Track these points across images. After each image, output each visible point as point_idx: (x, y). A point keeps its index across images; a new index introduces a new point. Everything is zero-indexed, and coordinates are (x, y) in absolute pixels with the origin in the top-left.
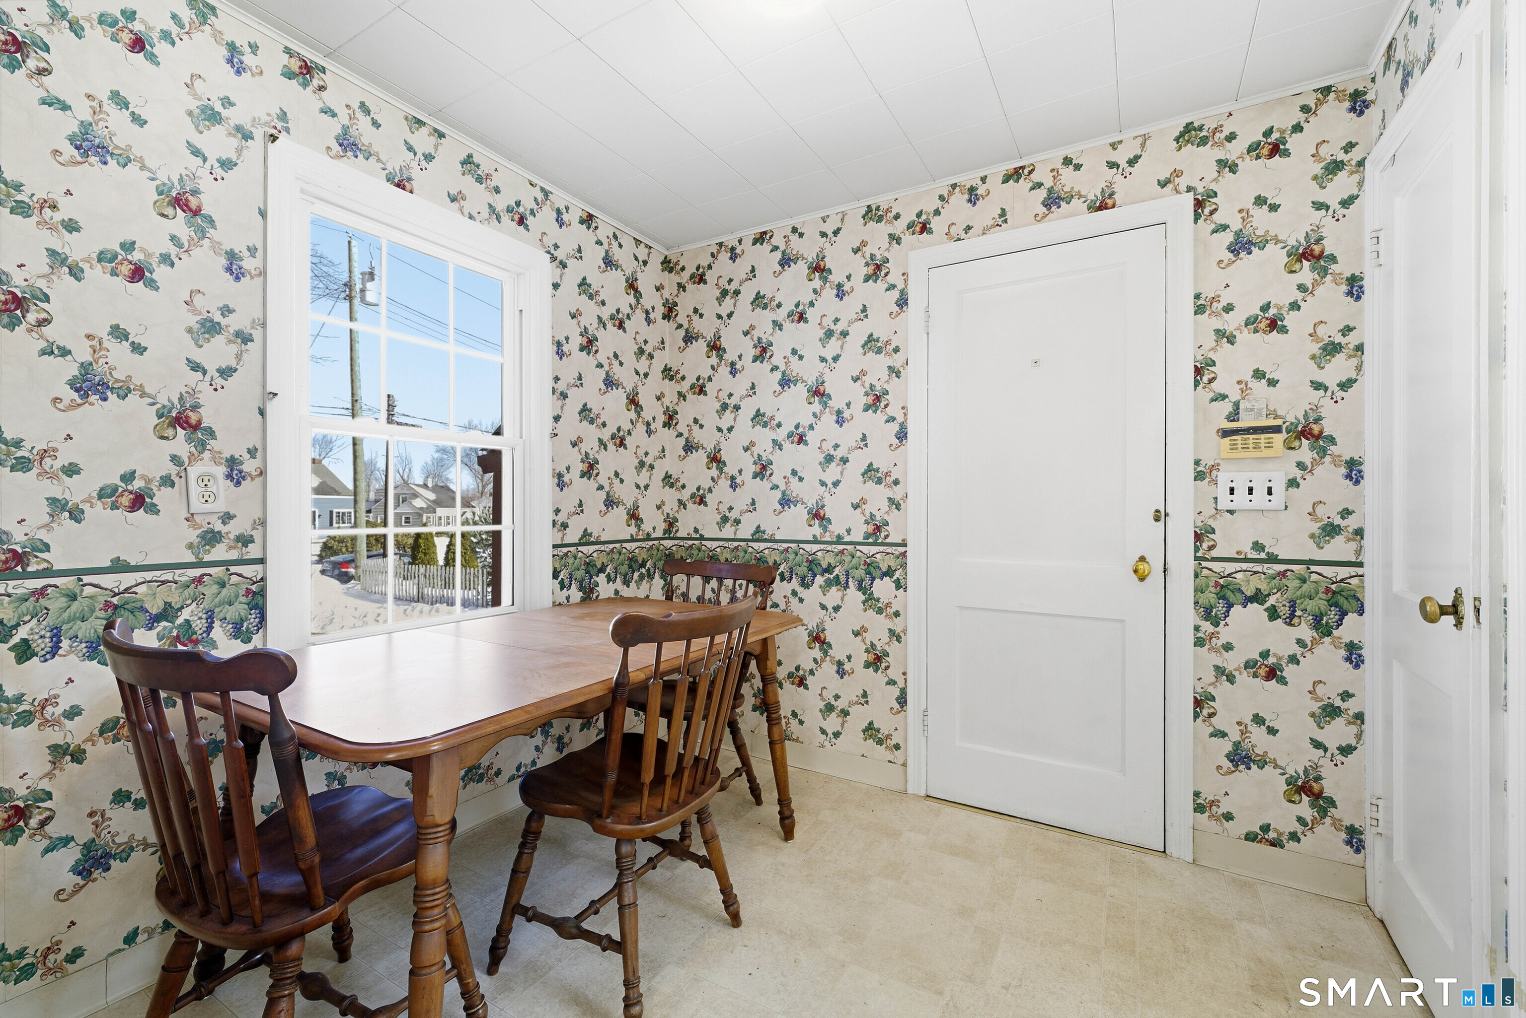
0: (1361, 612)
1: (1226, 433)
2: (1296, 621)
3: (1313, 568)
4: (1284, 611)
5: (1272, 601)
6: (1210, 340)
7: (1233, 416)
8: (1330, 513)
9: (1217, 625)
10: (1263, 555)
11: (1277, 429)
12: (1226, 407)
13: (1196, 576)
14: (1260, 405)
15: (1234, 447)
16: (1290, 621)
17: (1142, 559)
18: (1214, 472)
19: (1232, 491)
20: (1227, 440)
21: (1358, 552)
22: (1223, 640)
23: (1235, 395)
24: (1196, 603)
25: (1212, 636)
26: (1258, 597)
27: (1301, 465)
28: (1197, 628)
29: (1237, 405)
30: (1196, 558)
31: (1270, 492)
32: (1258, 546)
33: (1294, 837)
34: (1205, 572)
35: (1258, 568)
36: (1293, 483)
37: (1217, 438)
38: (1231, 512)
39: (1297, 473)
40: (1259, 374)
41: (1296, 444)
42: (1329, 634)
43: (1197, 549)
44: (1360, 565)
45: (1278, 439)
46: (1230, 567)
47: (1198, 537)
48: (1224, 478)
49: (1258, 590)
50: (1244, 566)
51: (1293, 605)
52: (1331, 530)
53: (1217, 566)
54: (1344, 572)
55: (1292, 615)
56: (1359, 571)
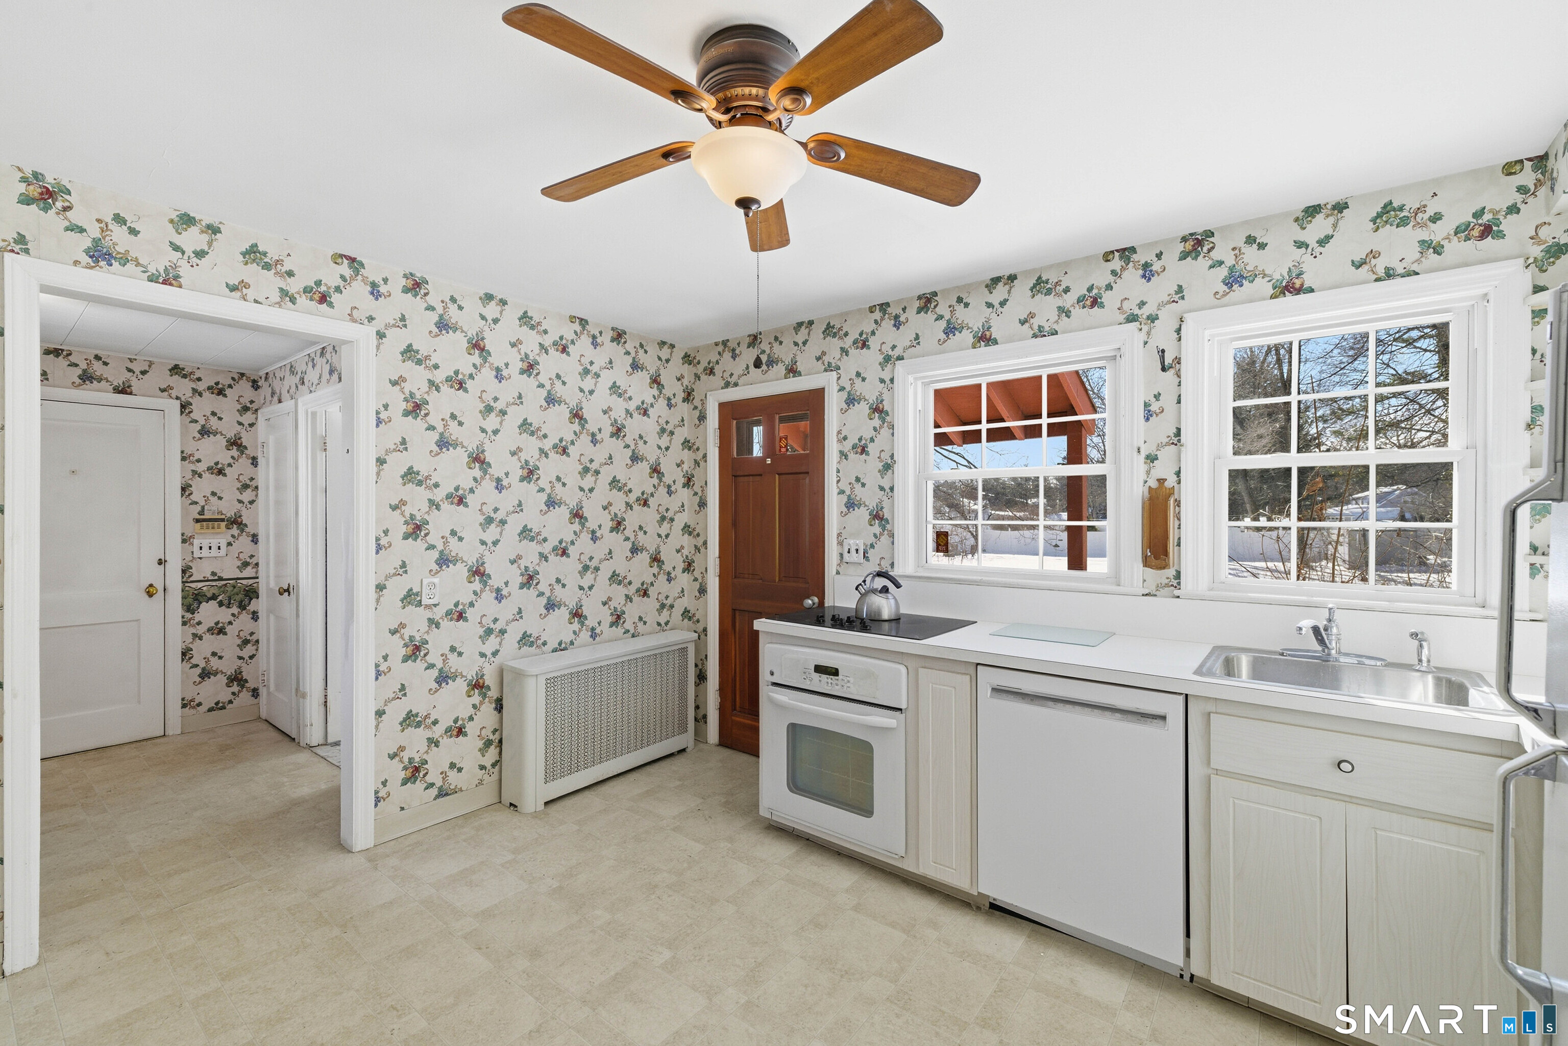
0: (258, 598)
1: (197, 521)
2: (231, 606)
3: (238, 581)
4: (226, 602)
5: (220, 598)
6: (189, 475)
7: (202, 512)
8: (245, 557)
9: (193, 613)
10: (216, 578)
11: (222, 520)
12: (199, 508)
13: (183, 591)
14: (214, 508)
15: (202, 528)
16: (229, 606)
17: (151, 585)
18: (191, 540)
19: (201, 548)
20: (199, 524)
21: (257, 572)
22: (196, 620)
23: (202, 503)
24: (183, 604)
25: (190, 619)
26: (214, 597)
27: (233, 536)
28: (183, 617)
29: (203, 507)
30: (183, 582)
31: (219, 548)
32: (213, 574)
33: (230, 702)
34: (187, 588)
35: (214, 583)
36: (229, 544)
37: (192, 523)
38: (200, 558)
39: (231, 540)
40: (214, 494)
41: (231, 526)
42: (245, 609)
43: (183, 577)
44: (257, 578)
45: (223, 524)
46: (200, 585)
47: (184, 572)
48: (196, 542)
49: (214, 594)
50: (207, 583)
51: (230, 598)
52: (246, 564)
53: (193, 585)
54: (251, 581)
55: (229, 604)
56: (257, 580)
